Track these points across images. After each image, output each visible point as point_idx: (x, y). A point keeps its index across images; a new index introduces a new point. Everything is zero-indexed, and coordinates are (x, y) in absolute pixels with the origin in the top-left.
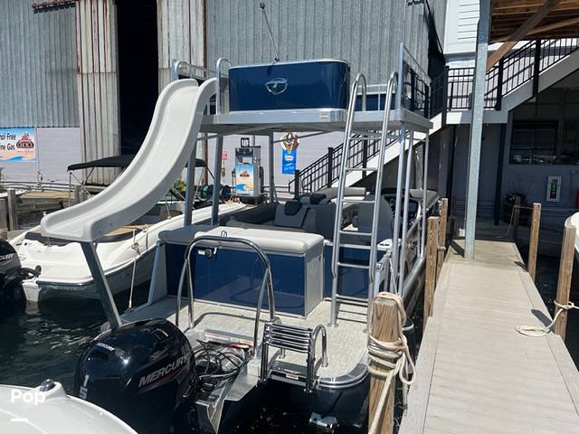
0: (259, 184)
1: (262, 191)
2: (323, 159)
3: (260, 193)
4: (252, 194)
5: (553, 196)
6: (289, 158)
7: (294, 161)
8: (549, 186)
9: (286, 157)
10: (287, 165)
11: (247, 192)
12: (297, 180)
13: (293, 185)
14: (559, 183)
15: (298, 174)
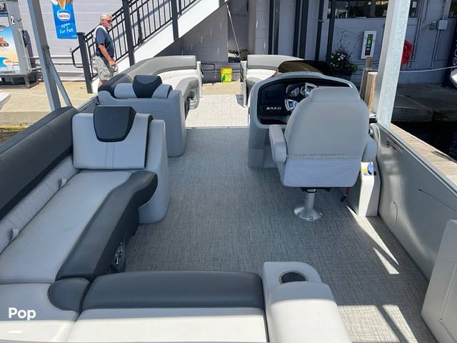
0: (27, 56)
1: (33, 64)
2: (116, 15)
3: (30, 69)
4: (18, 70)
5: (368, 53)
6: (64, 16)
7: (72, 20)
8: (365, 43)
9: (58, 14)
10: (63, 26)
11: (10, 69)
12: (82, 47)
13: (78, 54)
14: (374, 38)
15: (82, 37)
